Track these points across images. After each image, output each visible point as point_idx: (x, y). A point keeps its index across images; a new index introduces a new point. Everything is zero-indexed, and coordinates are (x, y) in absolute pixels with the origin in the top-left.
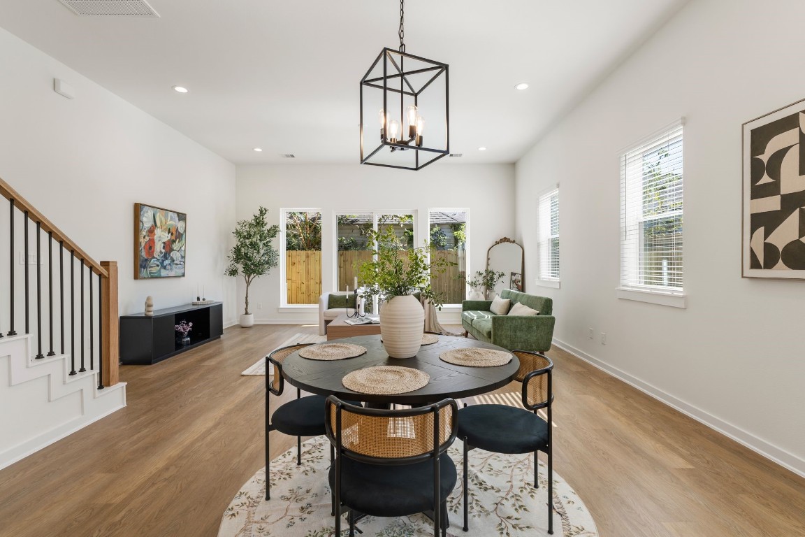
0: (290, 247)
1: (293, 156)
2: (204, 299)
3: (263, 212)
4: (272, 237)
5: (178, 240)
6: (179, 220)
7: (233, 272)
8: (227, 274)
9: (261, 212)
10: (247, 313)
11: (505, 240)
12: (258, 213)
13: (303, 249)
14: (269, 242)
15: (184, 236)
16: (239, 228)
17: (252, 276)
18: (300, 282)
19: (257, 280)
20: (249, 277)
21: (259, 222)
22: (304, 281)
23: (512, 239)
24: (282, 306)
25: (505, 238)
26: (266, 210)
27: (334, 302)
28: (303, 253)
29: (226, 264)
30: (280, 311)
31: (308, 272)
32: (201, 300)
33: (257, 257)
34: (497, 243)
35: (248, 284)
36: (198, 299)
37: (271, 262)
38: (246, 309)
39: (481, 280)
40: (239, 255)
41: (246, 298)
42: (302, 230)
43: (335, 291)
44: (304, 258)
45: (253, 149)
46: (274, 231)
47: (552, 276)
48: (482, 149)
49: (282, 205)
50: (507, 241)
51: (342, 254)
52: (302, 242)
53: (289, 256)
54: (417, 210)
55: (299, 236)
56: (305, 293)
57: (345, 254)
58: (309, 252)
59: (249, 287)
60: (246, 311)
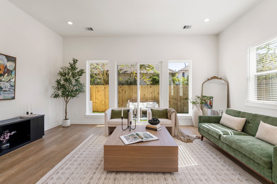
0: (93, 83)
1: (92, 29)
2: (31, 113)
3: (75, 61)
4: (80, 76)
5: (7, 74)
6: (8, 61)
7: (56, 96)
8: (53, 97)
9: (74, 61)
10: (66, 119)
11: (215, 78)
12: (72, 62)
13: (103, 85)
14: (79, 78)
15: (14, 72)
16: (61, 70)
17: (69, 98)
18: (101, 100)
19: (72, 101)
20: (67, 99)
21: (73, 67)
22: (103, 100)
23: (219, 77)
24: (87, 114)
25: (214, 77)
26: (77, 60)
27: (115, 115)
28: (103, 86)
29: (51, 91)
30: (86, 117)
31: (105, 95)
32: (29, 113)
33: (71, 88)
34: (208, 80)
35: (67, 102)
36: (28, 113)
37: (80, 89)
38: (66, 117)
39: (199, 101)
40: (60, 86)
41: (66, 110)
42: (103, 76)
43: (116, 107)
44: (103, 89)
45: (67, 22)
46: (82, 72)
47: (257, 100)
48: (207, 20)
49: (87, 61)
50: (216, 78)
51: (121, 87)
52: (102, 81)
53: (97, 88)
54: (162, 62)
55: (101, 79)
56: (103, 105)
57: (122, 87)
58: (106, 86)
59: (67, 104)
60: (66, 118)
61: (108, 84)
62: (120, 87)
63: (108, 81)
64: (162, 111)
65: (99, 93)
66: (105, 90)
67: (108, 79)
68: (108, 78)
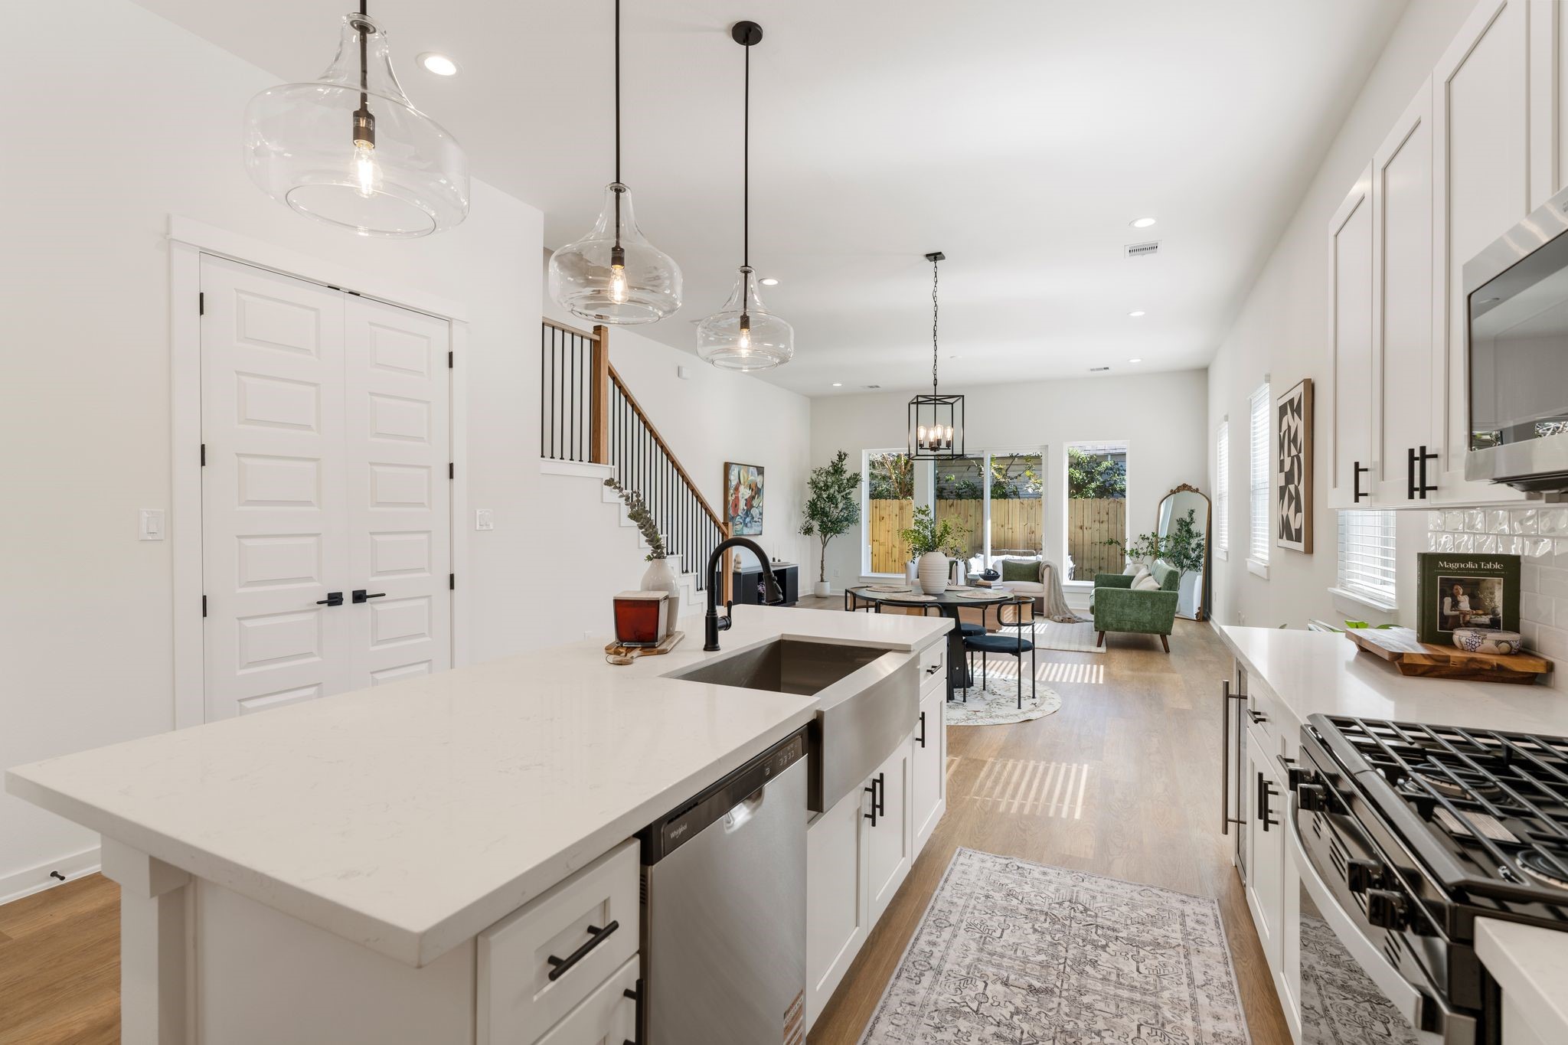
0: (877, 495)
1: (877, 387)
2: (780, 561)
3: (841, 457)
4: (852, 487)
5: (757, 496)
6: (758, 474)
7: (808, 531)
8: (803, 532)
9: (840, 456)
10: (822, 581)
11: (1186, 488)
12: (836, 459)
13: (896, 497)
14: (849, 493)
15: (762, 491)
16: (814, 476)
17: (829, 535)
18: (890, 545)
19: (834, 540)
20: (826, 536)
21: (837, 470)
22: (897, 545)
23: (1194, 487)
24: (863, 575)
25: (1184, 486)
26: (845, 455)
28: (896, 502)
29: (802, 520)
30: (861, 580)
31: (901, 530)
32: (776, 560)
33: (835, 513)
34: (1173, 493)
35: (825, 544)
36: (774, 559)
37: (851, 517)
38: (822, 574)
40: (815, 510)
41: (822, 562)
44: (896, 510)
45: (831, 383)
46: (855, 480)
49: (863, 451)
50: (1188, 490)
51: (952, 504)
52: (893, 487)
53: (876, 507)
54: (1047, 446)
55: (890, 479)
56: (897, 561)
57: (957, 504)
58: (904, 501)
59: (825, 549)
60: (822, 578)
61: (911, 495)
62: (950, 506)
63: (912, 485)
64: (1027, 565)
65: (882, 523)
66: (902, 513)
67: (913, 479)
68: (912, 475)
